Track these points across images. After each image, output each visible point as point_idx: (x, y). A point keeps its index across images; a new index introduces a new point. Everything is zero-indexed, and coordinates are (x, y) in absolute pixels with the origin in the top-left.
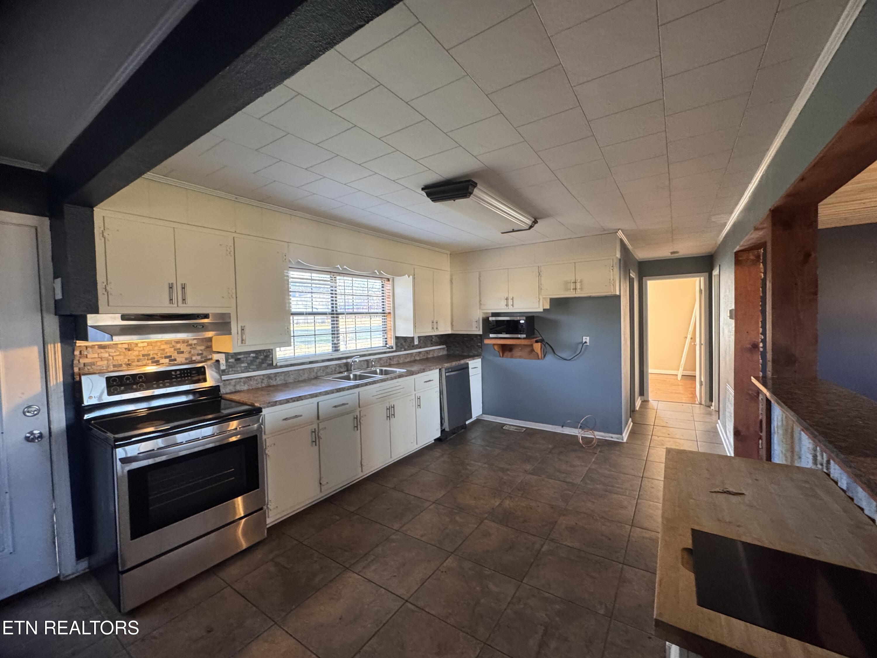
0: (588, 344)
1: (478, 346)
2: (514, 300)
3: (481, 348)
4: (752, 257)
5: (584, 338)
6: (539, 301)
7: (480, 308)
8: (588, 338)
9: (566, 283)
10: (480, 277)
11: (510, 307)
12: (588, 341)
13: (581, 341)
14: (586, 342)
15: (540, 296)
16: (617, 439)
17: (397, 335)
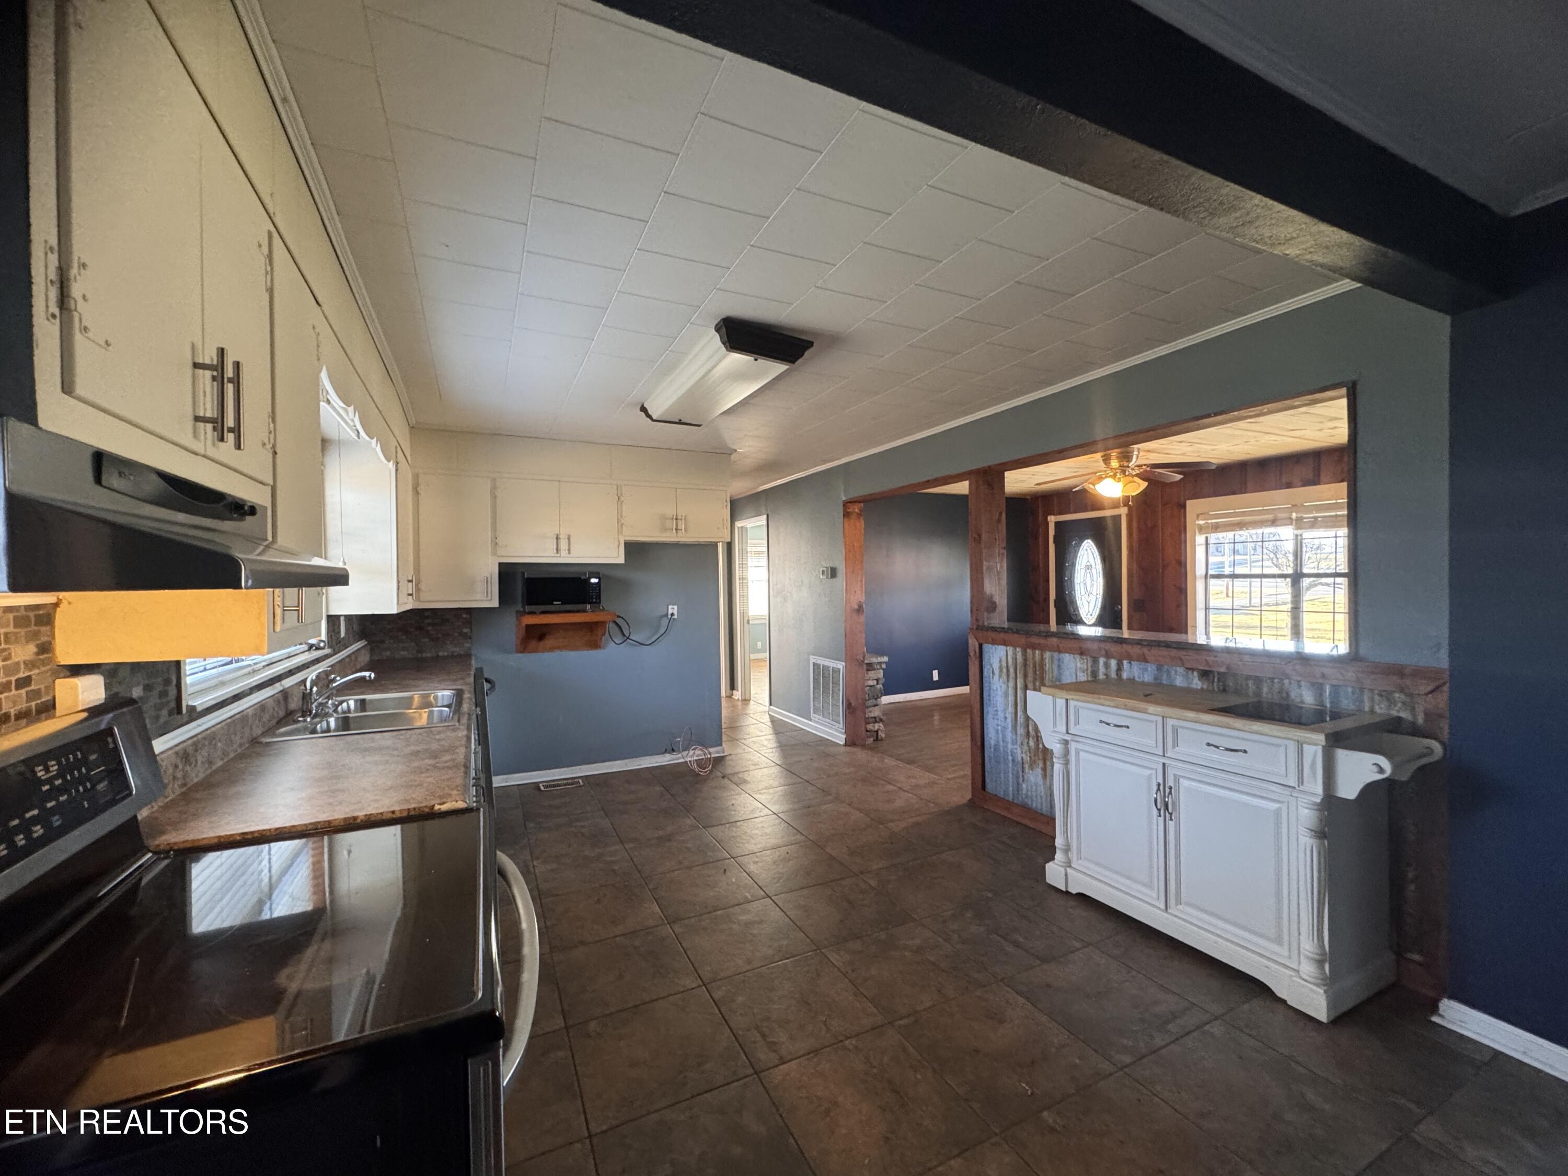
0: (675, 617)
1: (461, 634)
2: (572, 539)
3: (470, 638)
4: (857, 510)
5: (670, 607)
6: (619, 546)
7: (494, 553)
8: (676, 607)
9: (663, 518)
10: (494, 488)
11: (564, 552)
12: (675, 612)
13: (665, 612)
14: (672, 614)
15: (620, 537)
16: (718, 752)
17: (331, 613)
